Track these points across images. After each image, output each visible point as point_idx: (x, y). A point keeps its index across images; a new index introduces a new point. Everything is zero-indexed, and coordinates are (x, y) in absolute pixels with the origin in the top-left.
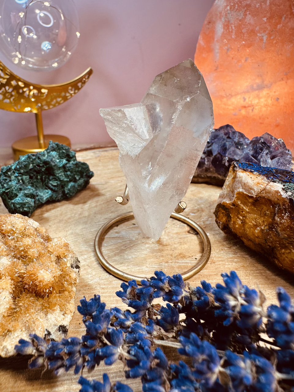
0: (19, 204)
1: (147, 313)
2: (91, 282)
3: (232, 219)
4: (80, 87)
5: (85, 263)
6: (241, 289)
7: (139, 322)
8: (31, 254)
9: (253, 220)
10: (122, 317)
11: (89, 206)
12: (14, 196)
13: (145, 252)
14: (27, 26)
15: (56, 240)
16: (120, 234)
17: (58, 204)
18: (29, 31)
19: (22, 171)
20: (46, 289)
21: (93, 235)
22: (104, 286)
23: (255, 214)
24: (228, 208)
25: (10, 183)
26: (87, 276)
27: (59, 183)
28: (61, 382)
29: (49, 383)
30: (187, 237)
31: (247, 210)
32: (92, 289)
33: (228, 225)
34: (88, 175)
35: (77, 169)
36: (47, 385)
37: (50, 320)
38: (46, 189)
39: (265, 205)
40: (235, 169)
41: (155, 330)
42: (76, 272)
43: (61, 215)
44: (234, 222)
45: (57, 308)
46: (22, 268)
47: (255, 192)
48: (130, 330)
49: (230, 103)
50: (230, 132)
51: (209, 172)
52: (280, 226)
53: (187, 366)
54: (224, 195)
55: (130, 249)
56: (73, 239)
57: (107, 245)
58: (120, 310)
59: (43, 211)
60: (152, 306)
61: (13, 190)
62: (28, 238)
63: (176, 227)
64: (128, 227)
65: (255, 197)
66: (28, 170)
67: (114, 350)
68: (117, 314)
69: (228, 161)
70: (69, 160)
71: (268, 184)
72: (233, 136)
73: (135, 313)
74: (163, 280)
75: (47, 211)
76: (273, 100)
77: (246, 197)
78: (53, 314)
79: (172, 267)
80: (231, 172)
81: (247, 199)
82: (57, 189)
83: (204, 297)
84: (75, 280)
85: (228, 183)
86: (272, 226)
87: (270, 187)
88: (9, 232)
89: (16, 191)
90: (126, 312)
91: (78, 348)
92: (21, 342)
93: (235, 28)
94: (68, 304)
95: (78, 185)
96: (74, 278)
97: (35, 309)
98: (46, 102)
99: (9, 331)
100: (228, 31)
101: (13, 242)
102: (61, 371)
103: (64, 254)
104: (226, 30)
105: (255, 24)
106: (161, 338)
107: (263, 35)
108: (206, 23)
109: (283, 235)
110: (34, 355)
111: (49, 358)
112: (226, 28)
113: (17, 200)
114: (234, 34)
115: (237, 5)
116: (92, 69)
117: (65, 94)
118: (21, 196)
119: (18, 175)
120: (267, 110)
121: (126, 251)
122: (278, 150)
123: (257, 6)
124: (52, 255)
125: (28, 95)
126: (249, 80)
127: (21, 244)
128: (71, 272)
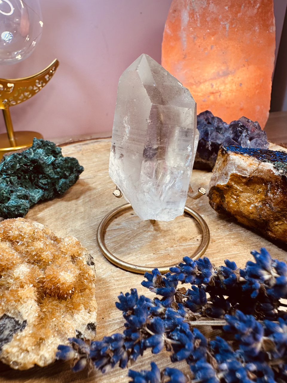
0: (13, 206)
1: (174, 298)
2: (103, 277)
3: (226, 199)
4: (47, 79)
6: (272, 264)
7: (169, 307)
8: (45, 257)
9: (247, 198)
10: (153, 305)
11: (83, 201)
12: (5, 199)
13: (149, 240)
15: (67, 240)
16: (121, 225)
17: (50, 202)
19: (9, 172)
20: (69, 290)
21: (94, 229)
22: (118, 278)
23: (249, 192)
24: (222, 189)
27: (49, 181)
30: (185, 221)
31: (241, 190)
32: (106, 282)
33: (222, 205)
34: (79, 170)
35: (67, 165)
37: (78, 321)
38: (36, 188)
39: (258, 183)
40: (224, 152)
41: (186, 312)
42: (93, 269)
43: (56, 213)
44: (228, 202)
45: (82, 307)
46: (40, 274)
47: (248, 172)
48: (166, 316)
49: (199, 89)
50: (209, 118)
52: (274, 201)
53: (223, 340)
54: (216, 178)
55: (134, 239)
57: (111, 238)
58: (150, 299)
59: (36, 212)
60: (178, 290)
61: (3, 193)
62: (38, 241)
64: (127, 218)
65: (248, 177)
66: (15, 171)
67: (159, 338)
68: (148, 303)
69: (211, 145)
70: (56, 156)
71: (259, 164)
72: (212, 122)
73: (163, 300)
74: (193, 264)
75: (40, 211)
76: (237, 85)
77: (239, 178)
78: (79, 314)
79: (178, 251)
80: (220, 156)
81: (240, 180)
82: (48, 187)
83: (232, 275)
84: (94, 277)
85: (218, 166)
86: (266, 202)
87: (262, 166)
88: (17, 238)
89: (6, 193)
90: (155, 300)
91: (122, 343)
92: (61, 348)
93: (200, 17)
94: (91, 302)
95: (70, 181)
96: (92, 275)
97: (60, 312)
98: (14, 97)
99: (41, 339)
100: (193, 19)
101: (23, 247)
102: (108, 368)
103: (78, 252)
104: (192, 19)
105: (218, 12)
106: (194, 319)
107: (225, 23)
108: (171, 11)
109: (277, 209)
110: (77, 359)
111: (93, 359)
112: (191, 16)
113: (11, 203)
114: (199, 22)
116: (58, 60)
117: (33, 88)
118: (14, 198)
119: (6, 177)
120: (232, 95)
121: (131, 241)
122: (254, 132)
124: (66, 255)
126: (215, 67)
127: (33, 248)
128: (88, 270)
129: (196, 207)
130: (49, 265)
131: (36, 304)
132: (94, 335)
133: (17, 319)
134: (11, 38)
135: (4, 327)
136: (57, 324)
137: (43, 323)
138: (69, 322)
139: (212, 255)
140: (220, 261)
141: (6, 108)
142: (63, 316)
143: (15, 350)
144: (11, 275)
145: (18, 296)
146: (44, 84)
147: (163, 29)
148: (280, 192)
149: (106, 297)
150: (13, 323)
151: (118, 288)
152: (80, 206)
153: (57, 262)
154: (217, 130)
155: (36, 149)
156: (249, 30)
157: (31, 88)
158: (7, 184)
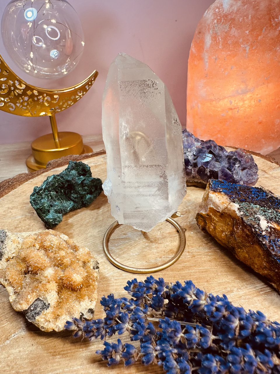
1: (144, 300)
2: (107, 275)
3: (208, 224)
4: (88, 88)
5: (102, 260)
6: (194, 291)
7: (139, 306)
9: (220, 227)
10: (128, 303)
11: (103, 210)
14: (36, 36)
15: (81, 250)
16: (127, 236)
17: (79, 210)
18: (38, 40)
19: (50, 188)
20: (78, 286)
22: (116, 278)
23: (222, 223)
24: (204, 217)
25: (42, 201)
26: (105, 270)
27: (79, 196)
28: (92, 344)
29: (85, 344)
31: (217, 220)
32: (108, 280)
33: (205, 228)
35: (93, 184)
36: (84, 346)
37: (83, 306)
38: (70, 201)
39: (228, 218)
41: (148, 311)
42: (96, 272)
43: (82, 220)
44: (208, 226)
45: (86, 297)
47: (221, 209)
49: (218, 105)
50: (211, 146)
51: (196, 179)
52: (236, 234)
54: (202, 206)
55: (135, 248)
56: (92, 241)
58: (127, 299)
59: (67, 218)
61: (45, 207)
62: (62, 251)
63: (168, 227)
65: (221, 212)
66: (55, 187)
67: (123, 326)
68: (125, 302)
69: (209, 171)
70: (85, 175)
71: (229, 204)
73: (136, 300)
74: (152, 282)
75: (70, 217)
76: (255, 101)
78: (84, 302)
80: (208, 187)
82: (78, 200)
83: (177, 292)
86: (232, 233)
87: (230, 206)
88: (49, 247)
89: (47, 207)
90: (130, 300)
91: (102, 325)
92: (68, 322)
93: (222, 40)
94: (93, 294)
95: (94, 197)
96: (96, 277)
97: (72, 300)
98: (59, 106)
99: (58, 315)
100: (215, 42)
101: (52, 254)
102: (93, 338)
103: (88, 260)
104: (214, 42)
105: (239, 36)
106: (152, 316)
107: (246, 46)
108: (197, 32)
109: (239, 240)
110: (76, 330)
111: (85, 332)
112: (214, 40)
113: (50, 216)
114: (221, 45)
115: (223, 19)
116: (97, 71)
117: (75, 97)
118: (52, 212)
119: (48, 193)
120: (251, 110)
121: (132, 250)
122: (248, 162)
123: (240, 20)
124: (80, 262)
125: (43, 102)
126: (235, 86)
127: (58, 255)
128: (93, 272)
129: (189, 224)
130: (68, 268)
131: (56, 294)
132: (92, 316)
133: (45, 302)
134: (58, 55)
135: (37, 306)
136: (69, 307)
137: (61, 305)
138: (77, 306)
141: (52, 115)
142: (74, 302)
143: (42, 320)
144: (43, 274)
145: (46, 288)
146: (84, 93)
147: (189, 47)
148: (241, 228)
149: (106, 291)
150: (42, 304)
151: (116, 285)
152: (100, 215)
153: (73, 266)
154: (217, 158)
155: (70, 171)
156: (269, 51)
157: (74, 97)
158: (48, 199)
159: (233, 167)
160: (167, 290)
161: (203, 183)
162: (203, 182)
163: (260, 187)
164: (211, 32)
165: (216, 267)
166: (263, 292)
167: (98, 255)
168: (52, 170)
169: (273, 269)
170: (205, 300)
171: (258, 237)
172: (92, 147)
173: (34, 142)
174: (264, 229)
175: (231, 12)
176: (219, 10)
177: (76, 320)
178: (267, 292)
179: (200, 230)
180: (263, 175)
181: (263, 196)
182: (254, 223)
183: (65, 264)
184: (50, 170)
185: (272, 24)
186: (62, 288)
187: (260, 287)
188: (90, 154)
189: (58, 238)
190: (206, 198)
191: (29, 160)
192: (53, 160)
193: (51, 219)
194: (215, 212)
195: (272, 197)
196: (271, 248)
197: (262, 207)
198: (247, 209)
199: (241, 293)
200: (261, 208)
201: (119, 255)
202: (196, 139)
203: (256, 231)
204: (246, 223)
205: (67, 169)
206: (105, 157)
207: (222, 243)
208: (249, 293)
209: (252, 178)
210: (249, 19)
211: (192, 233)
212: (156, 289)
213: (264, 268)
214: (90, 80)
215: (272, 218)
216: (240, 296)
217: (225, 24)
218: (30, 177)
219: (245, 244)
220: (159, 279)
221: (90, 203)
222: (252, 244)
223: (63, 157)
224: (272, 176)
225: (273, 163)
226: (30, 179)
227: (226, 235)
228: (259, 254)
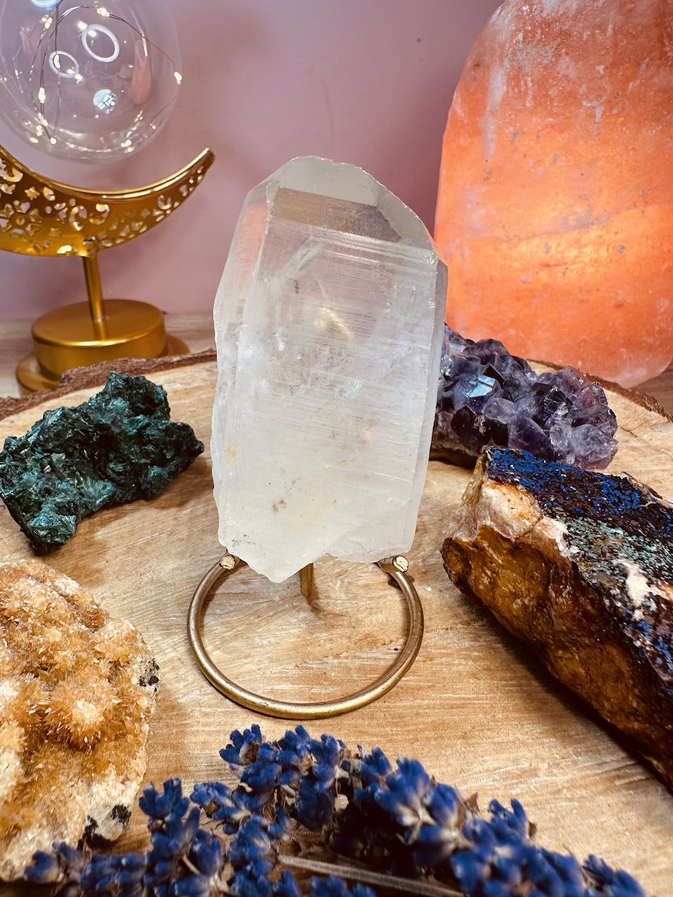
1: (276, 795)
2: (182, 701)
3: (473, 571)
4: (185, 193)
5: (173, 654)
7: (258, 814)
8: (60, 660)
9: (510, 582)
10: (229, 803)
11: (192, 512)
13: (296, 630)
14: (59, 52)
15: (110, 626)
16: (249, 586)
17: (127, 507)
18: (65, 63)
19: (50, 445)
20: (88, 738)
22: (208, 710)
23: (513, 571)
24: (465, 549)
25: (25, 477)
27: (128, 467)
30: (385, 596)
31: (500, 561)
32: (184, 715)
33: (466, 580)
34: (192, 448)
35: (168, 439)
37: (97, 797)
38: (101, 479)
39: (533, 559)
40: (487, 465)
41: (285, 832)
42: (148, 694)
44: (475, 577)
45: (111, 769)
46: (42, 697)
47: (513, 531)
49: (514, 253)
50: (494, 356)
51: (447, 441)
52: (555, 607)
54: (461, 517)
55: (268, 623)
56: (152, 597)
58: (227, 788)
59: (94, 525)
62: (54, 627)
63: (365, 570)
65: (514, 541)
66: (63, 442)
67: (204, 882)
68: (220, 797)
70: (152, 414)
71: (539, 519)
73: (250, 794)
75: (103, 524)
76: (610, 249)
78: (103, 783)
80: (479, 467)
81: (499, 542)
82: (125, 479)
84: (148, 711)
85: (471, 491)
86: (543, 602)
87: (540, 528)
88: (17, 615)
90: (235, 793)
91: (139, 874)
93: (533, 86)
94: (132, 760)
95: (169, 474)
96: (144, 709)
97: (68, 776)
98: (108, 232)
99: (17, 828)
100: (516, 90)
101: (23, 636)
103: (127, 656)
104: (513, 89)
105: (579, 78)
106: (295, 849)
107: (594, 105)
108: (470, 63)
109: (562, 625)
110: (61, 883)
112: (513, 83)
113: (41, 521)
114: (530, 98)
115: (539, 31)
116: (212, 150)
117: (152, 211)
118: (47, 510)
119: (42, 456)
120: (597, 271)
121: (259, 628)
122: (591, 405)
123: (585, 37)
124: (102, 662)
125: (67, 219)
126: (560, 206)
127: (42, 640)
128: (139, 696)
129: (421, 564)
130: (64, 679)
131: (16, 762)
132: (120, 830)
134: (113, 104)
136: (56, 799)
137: (31, 793)
138: (78, 798)
139: (416, 691)
140: (428, 708)
141: (91, 255)
142: (73, 783)
146: (176, 204)
147: (448, 104)
148: (569, 593)
149: (175, 747)
151: (203, 731)
152: (183, 524)
153: (79, 674)
154: (507, 388)
155: (110, 399)
156: (654, 121)
157: (148, 213)
158: (42, 472)
159: (549, 416)
160: (345, 774)
161: (466, 454)
162: (467, 451)
163: (623, 476)
164: (507, 63)
165: (492, 695)
166: (622, 782)
167: (164, 639)
168: (71, 395)
169: (658, 720)
170: (458, 826)
171: (621, 626)
172: (188, 343)
173: (41, 320)
174: (638, 603)
175: (562, 15)
176: (531, 9)
177: (63, 849)
178: (635, 782)
179: (450, 584)
180: (627, 441)
181: (632, 502)
182: (608, 582)
183: (57, 667)
184: (67, 393)
185: (666, 53)
186: (42, 741)
187: (616, 765)
188: (175, 359)
189: (46, 590)
190: (475, 498)
191: (24, 365)
192: (76, 370)
193: (43, 529)
194: (496, 538)
195: (657, 506)
196: (659, 661)
197: (631, 535)
198: (590, 537)
199: (561, 778)
200: (630, 539)
201: (224, 641)
202: (452, 336)
203: (616, 608)
204: (584, 581)
205: (102, 394)
206: (214, 370)
207: (513, 627)
208: (582, 782)
209: (601, 450)
210: (608, 34)
211: (429, 589)
212: (310, 769)
213: (631, 714)
214: (194, 171)
215: (661, 569)
216: (555, 788)
217: (545, 45)
218: (10, 409)
219: (579, 639)
220: (324, 738)
221: (158, 489)
222: (601, 642)
223: (105, 362)
224: (649, 446)
225: (651, 410)
226: (11, 413)
227: (525, 606)
228: (620, 672)
